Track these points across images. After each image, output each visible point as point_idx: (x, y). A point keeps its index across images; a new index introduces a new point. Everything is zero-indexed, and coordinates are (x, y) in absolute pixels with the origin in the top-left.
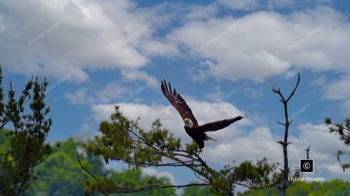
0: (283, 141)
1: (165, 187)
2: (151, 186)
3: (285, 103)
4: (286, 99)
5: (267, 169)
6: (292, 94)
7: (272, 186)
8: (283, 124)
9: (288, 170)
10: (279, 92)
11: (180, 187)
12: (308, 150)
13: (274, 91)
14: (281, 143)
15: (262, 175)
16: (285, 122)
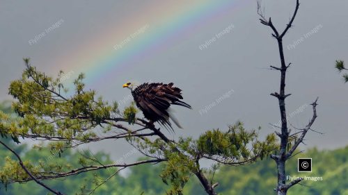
0: (279, 93)
1: (105, 167)
2: (85, 168)
3: (280, 39)
4: (280, 34)
5: (245, 138)
6: (289, 26)
7: (254, 159)
8: (278, 69)
9: (287, 134)
10: (270, 24)
11: (125, 166)
12: (315, 105)
13: (263, 22)
14: (276, 95)
15: (238, 147)
16: (280, 66)
